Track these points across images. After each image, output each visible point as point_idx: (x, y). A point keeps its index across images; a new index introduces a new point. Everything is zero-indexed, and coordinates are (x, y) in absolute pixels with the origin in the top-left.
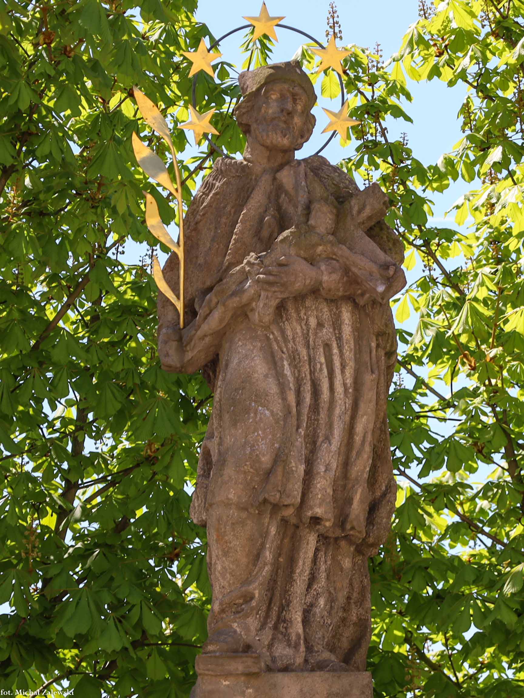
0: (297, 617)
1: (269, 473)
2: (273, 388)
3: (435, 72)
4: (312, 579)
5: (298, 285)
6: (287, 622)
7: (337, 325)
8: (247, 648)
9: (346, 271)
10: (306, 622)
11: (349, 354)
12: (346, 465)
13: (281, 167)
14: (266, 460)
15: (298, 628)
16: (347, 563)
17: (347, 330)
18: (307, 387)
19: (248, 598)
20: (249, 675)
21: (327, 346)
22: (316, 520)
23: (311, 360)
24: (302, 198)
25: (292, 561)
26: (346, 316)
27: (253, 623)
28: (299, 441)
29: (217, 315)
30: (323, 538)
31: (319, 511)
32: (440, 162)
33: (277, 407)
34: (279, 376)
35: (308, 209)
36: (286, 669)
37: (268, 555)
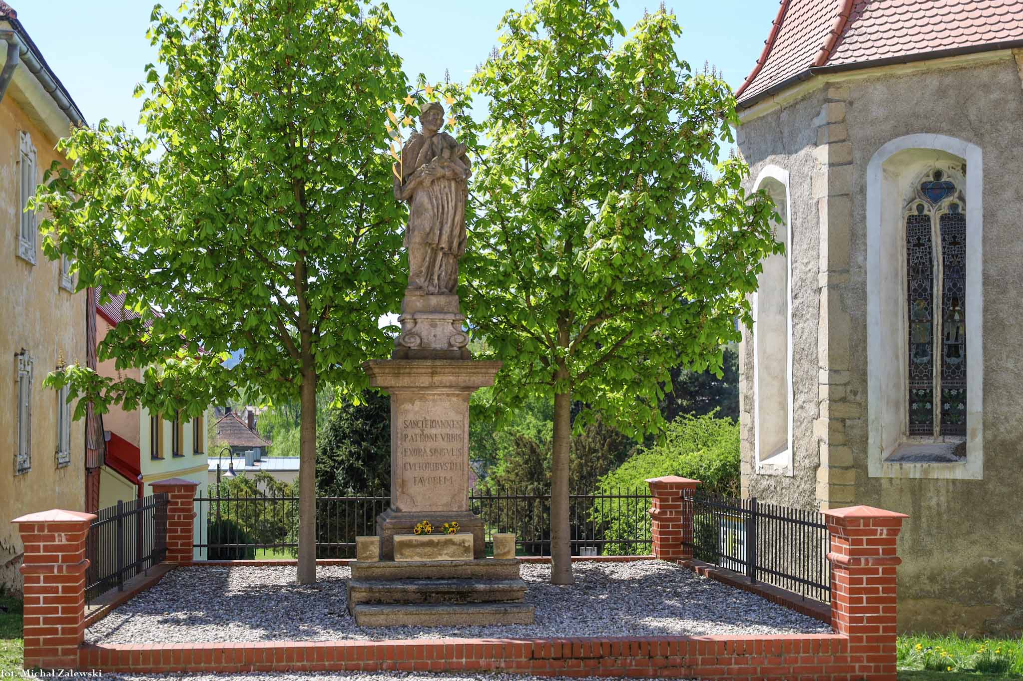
0: (436, 278)
1: (429, 234)
2: (430, 207)
3: (481, 91)
4: (441, 266)
5: (439, 175)
6: (433, 279)
7: (450, 187)
8: (421, 288)
9: (453, 171)
10: (438, 279)
11: (453, 196)
12: (452, 231)
13: (433, 136)
14: (428, 230)
15: (436, 281)
16: (451, 261)
17: (453, 189)
18: (440, 207)
19: (421, 272)
20: (421, 296)
21: (447, 194)
22: (442, 248)
23: (442, 198)
24: (440, 147)
25: (435, 261)
26: (453, 184)
27: (422, 279)
28: (438, 224)
29: (413, 183)
30: (444, 254)
31: (443, 246)
32: (481, 123)
33: (431, 213)
34: (432, 203)
35: (442, 150)
36: (432, 294)
37: (427, 259)
